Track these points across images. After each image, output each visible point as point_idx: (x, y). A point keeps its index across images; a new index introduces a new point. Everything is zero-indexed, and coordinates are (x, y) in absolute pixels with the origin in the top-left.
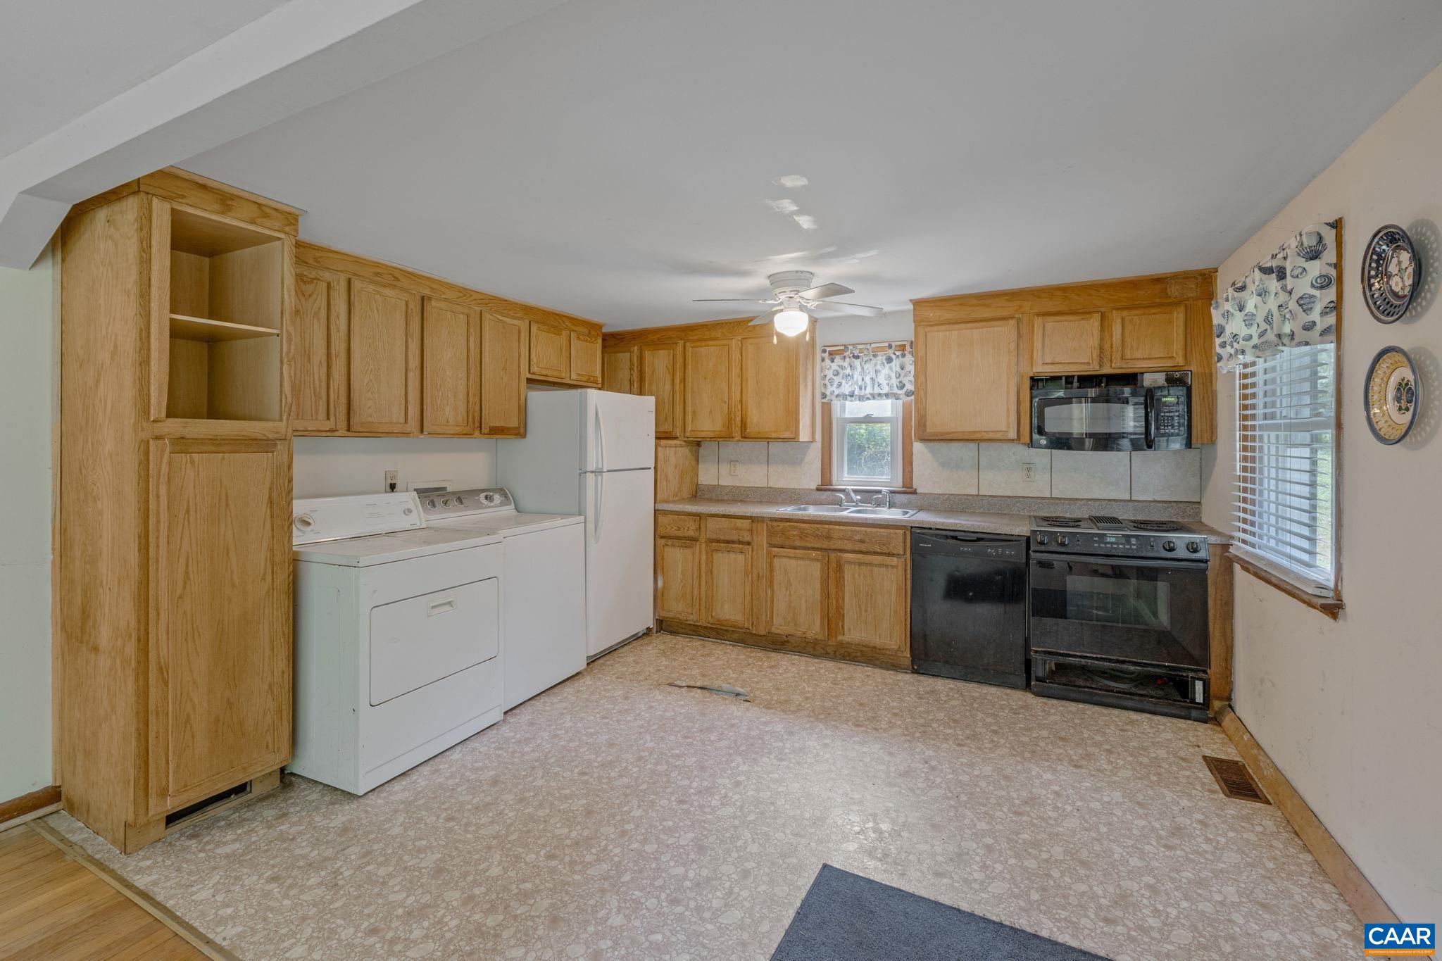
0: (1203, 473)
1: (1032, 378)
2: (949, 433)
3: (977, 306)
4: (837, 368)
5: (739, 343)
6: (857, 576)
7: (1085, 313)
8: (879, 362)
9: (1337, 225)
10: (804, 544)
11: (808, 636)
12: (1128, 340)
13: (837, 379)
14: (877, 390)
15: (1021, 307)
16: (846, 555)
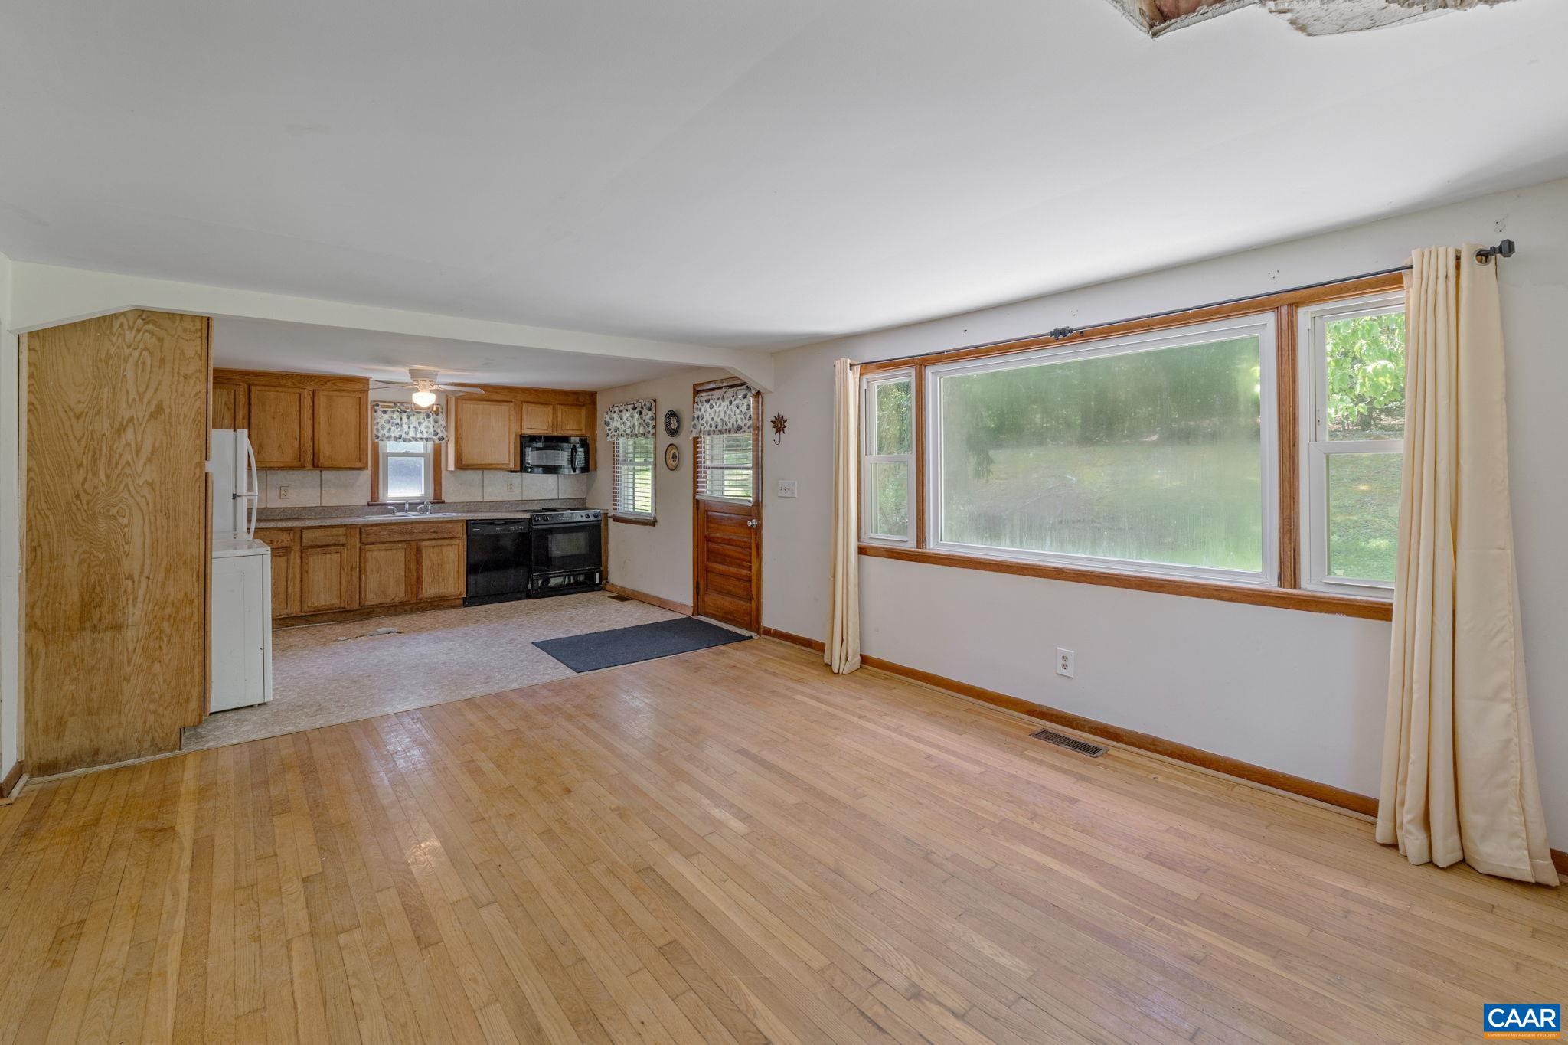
0: (589, 486)
1: (521, 436)
2: (478, 465)
3: (492, 392)
4: (388, 418)
5: (311, 393)
6: (431, 555)
7: (546, 404)
8: (422, 417)
9: (655, 401)
10: (392, 539)
11: (396, 601)
12: (564, 420)
13: (387, 426)
14: (419, 435)
15: (515, 397)
16: (424, 543)
